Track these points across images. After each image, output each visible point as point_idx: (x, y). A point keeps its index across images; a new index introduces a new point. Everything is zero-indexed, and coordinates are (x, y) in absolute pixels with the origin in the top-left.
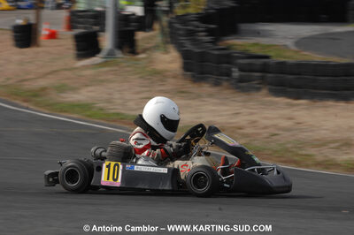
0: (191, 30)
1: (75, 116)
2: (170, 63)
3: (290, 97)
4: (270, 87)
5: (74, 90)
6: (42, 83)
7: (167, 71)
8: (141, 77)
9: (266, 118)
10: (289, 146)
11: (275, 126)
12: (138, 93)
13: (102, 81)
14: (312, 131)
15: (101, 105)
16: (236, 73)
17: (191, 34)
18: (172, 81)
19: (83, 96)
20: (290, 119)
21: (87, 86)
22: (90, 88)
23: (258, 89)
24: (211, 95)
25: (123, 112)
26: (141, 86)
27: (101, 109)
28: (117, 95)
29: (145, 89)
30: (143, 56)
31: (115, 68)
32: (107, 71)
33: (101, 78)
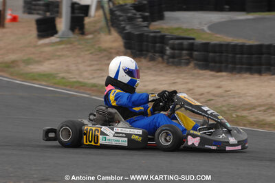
0: (130, 17)
2: (114, 41)
3: (212, 70)
4: (195, 62)
5: (39, 62)
7: (111, 48)
8: (91, 53)
9: (198, 87)
10: (224, 109)
11: (208, 93)
12: (91, 66)
14: (239, 97)
15: (61, 75)
16: (168, 51)
17: (131, 20)
19: (45, 67)
20: (220, 87)
21: (49, 59)
22: (52, 61)
23: (187, 64)
24: (149, 68)
25: (81, 80)
26: (92, 61)
27: (63, 78)
28: (74, 68)
29: (96, 63)
30: (90, 36)
31: (69, 46)
32: (63, 48)
33: (58, 53)
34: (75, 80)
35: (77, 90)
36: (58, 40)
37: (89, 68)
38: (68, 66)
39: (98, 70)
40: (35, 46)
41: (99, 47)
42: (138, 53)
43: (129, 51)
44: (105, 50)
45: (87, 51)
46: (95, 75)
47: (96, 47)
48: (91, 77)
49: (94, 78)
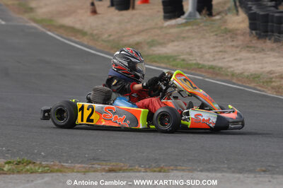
1: (163, 65)
2: (240, 23)
5: (162, 44)
6: (137, 39)
7: (237, 30)
8: (216, 35)
12: (214, 47)
13: (184, 38)
15: (182, 57)
18: (241, 38)
19: (169, 49)
21: (173, 41)
22: (176, 43)
24: (272, 50)
25: (201, 62)
26: (216, 42)
27: (183, 60)
28: (196, 49)
29: (219, 44)
30: (217, 17)
31: (194, 27)
32: (189, 30)
33: (184, 35)
34: (194, 62)
35: (193, 72)
36: (184, 21)
37: (211, 50)
38: (190, 48)
39: (220, 52)
40: (161, 28)
41: (226, 28)
42: (262, 34)
43: (254, 32)
44: (230, 31)
45: (212, 32)
46: (217, 57)
47: (223, 28)
48: (211, 59)
49: (214, 60)
